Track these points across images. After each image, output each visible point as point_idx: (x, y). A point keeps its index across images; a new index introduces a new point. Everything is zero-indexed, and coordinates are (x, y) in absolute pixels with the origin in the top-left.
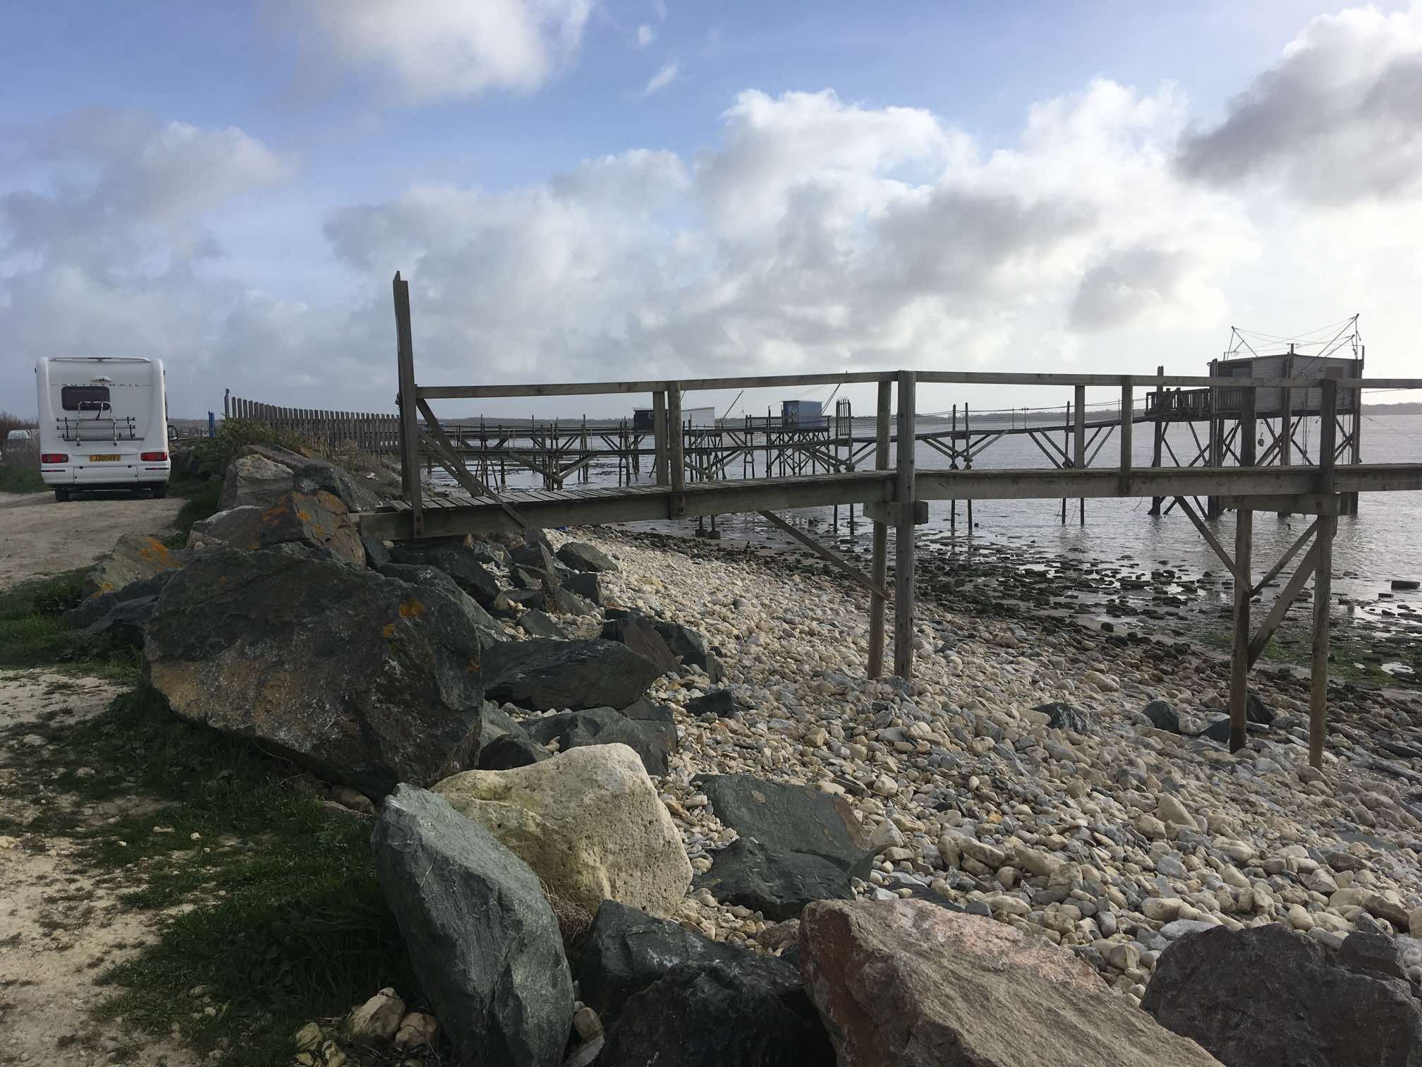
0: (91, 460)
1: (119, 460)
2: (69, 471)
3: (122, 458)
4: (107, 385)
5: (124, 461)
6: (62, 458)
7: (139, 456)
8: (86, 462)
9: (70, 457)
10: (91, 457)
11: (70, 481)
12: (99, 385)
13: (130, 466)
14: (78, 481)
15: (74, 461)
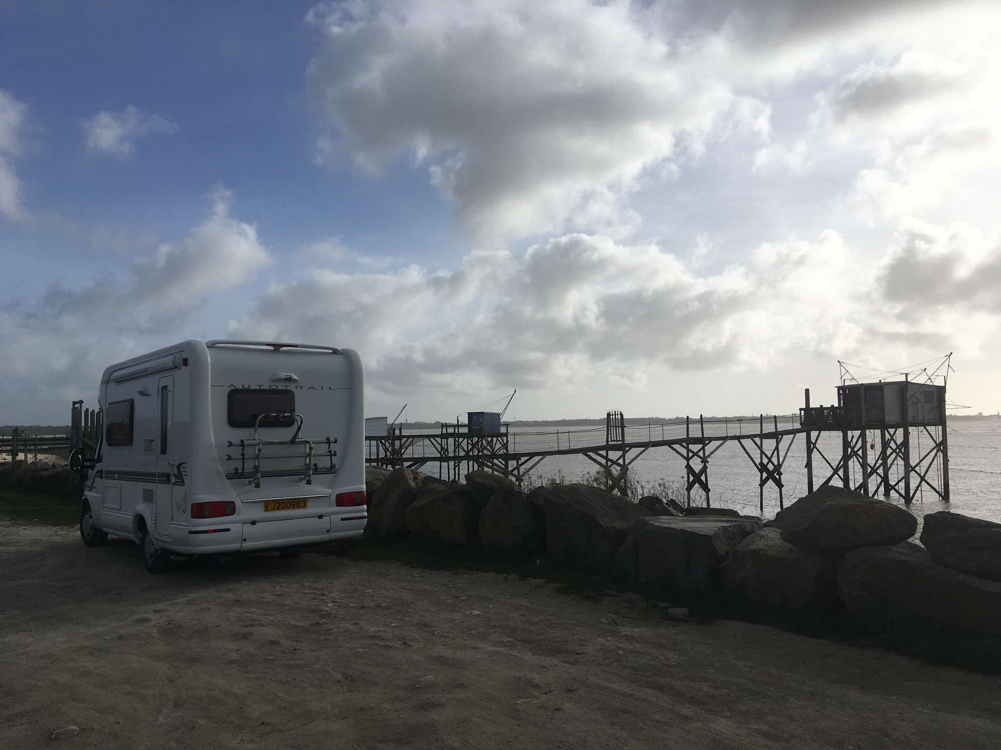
0: (266, 510)
1: (305, 506)
2: (236, 528)
3: (309, 503)
4: (291, 387)
5: (311, 509)
6: (225, 509)
7: (334, 499)
8: (258, 513)
9: (238, 504)
10: (269, 506)
11: (235, 546)
12: (281, 387)
13: (321, 517)
14: (248, 545)
15: (245, 513)
